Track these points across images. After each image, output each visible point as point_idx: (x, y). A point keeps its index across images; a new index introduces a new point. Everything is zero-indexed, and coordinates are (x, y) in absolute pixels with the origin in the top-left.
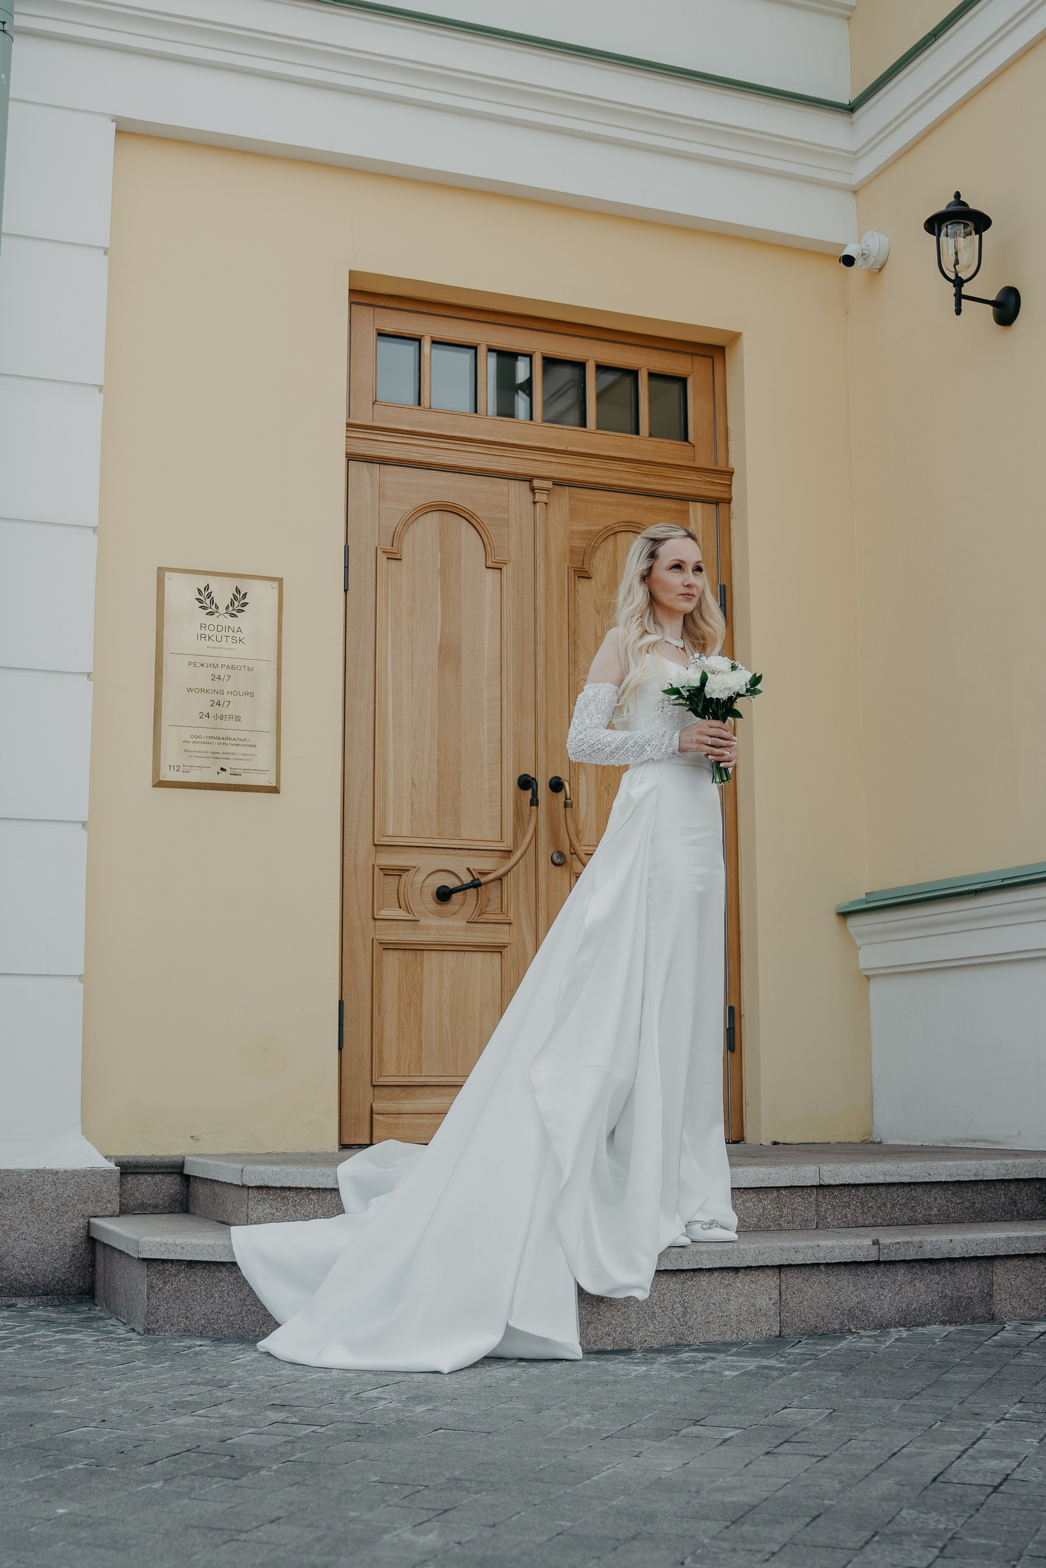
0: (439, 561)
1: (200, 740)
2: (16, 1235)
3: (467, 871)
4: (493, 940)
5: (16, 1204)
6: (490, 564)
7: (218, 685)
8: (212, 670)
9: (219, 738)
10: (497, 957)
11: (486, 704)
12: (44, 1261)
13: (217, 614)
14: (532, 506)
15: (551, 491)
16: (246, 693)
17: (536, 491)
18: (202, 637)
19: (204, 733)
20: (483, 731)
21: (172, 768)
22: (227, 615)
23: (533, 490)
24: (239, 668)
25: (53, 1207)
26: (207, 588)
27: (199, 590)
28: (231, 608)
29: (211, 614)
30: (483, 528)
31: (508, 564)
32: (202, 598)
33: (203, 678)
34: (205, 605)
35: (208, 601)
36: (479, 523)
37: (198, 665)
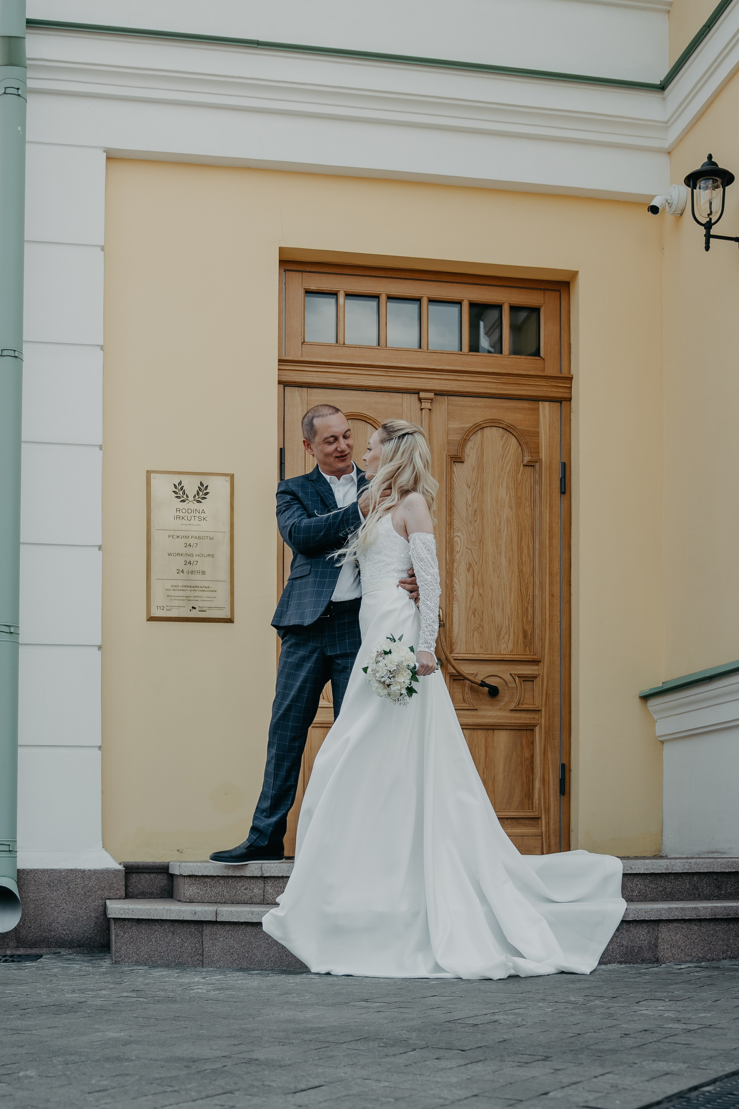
1: (178, 588)
2: (59, 910)
5: (58, 890)
7: (189, 550)
8: (184, 540)
9: (190, 587)
12: (77, 926)
13: (187, 501)
14: (420, 411)
15: (434, 400)
16: (209, 555)
17: (422, 400)
18: (177, 517)
19: (180, 583)
21: (159, 608)
22: (195, 502)
23: (420, 400)
24: (204, 538)
25: (82, 892)
26: (180, 483)
27: (175, 485)
28: (197, 497)
29: (184, 501)
32: (177, 491)
33: (179, 546)
34: (179, 495)
35: (181, 492)
37: (175, 537)
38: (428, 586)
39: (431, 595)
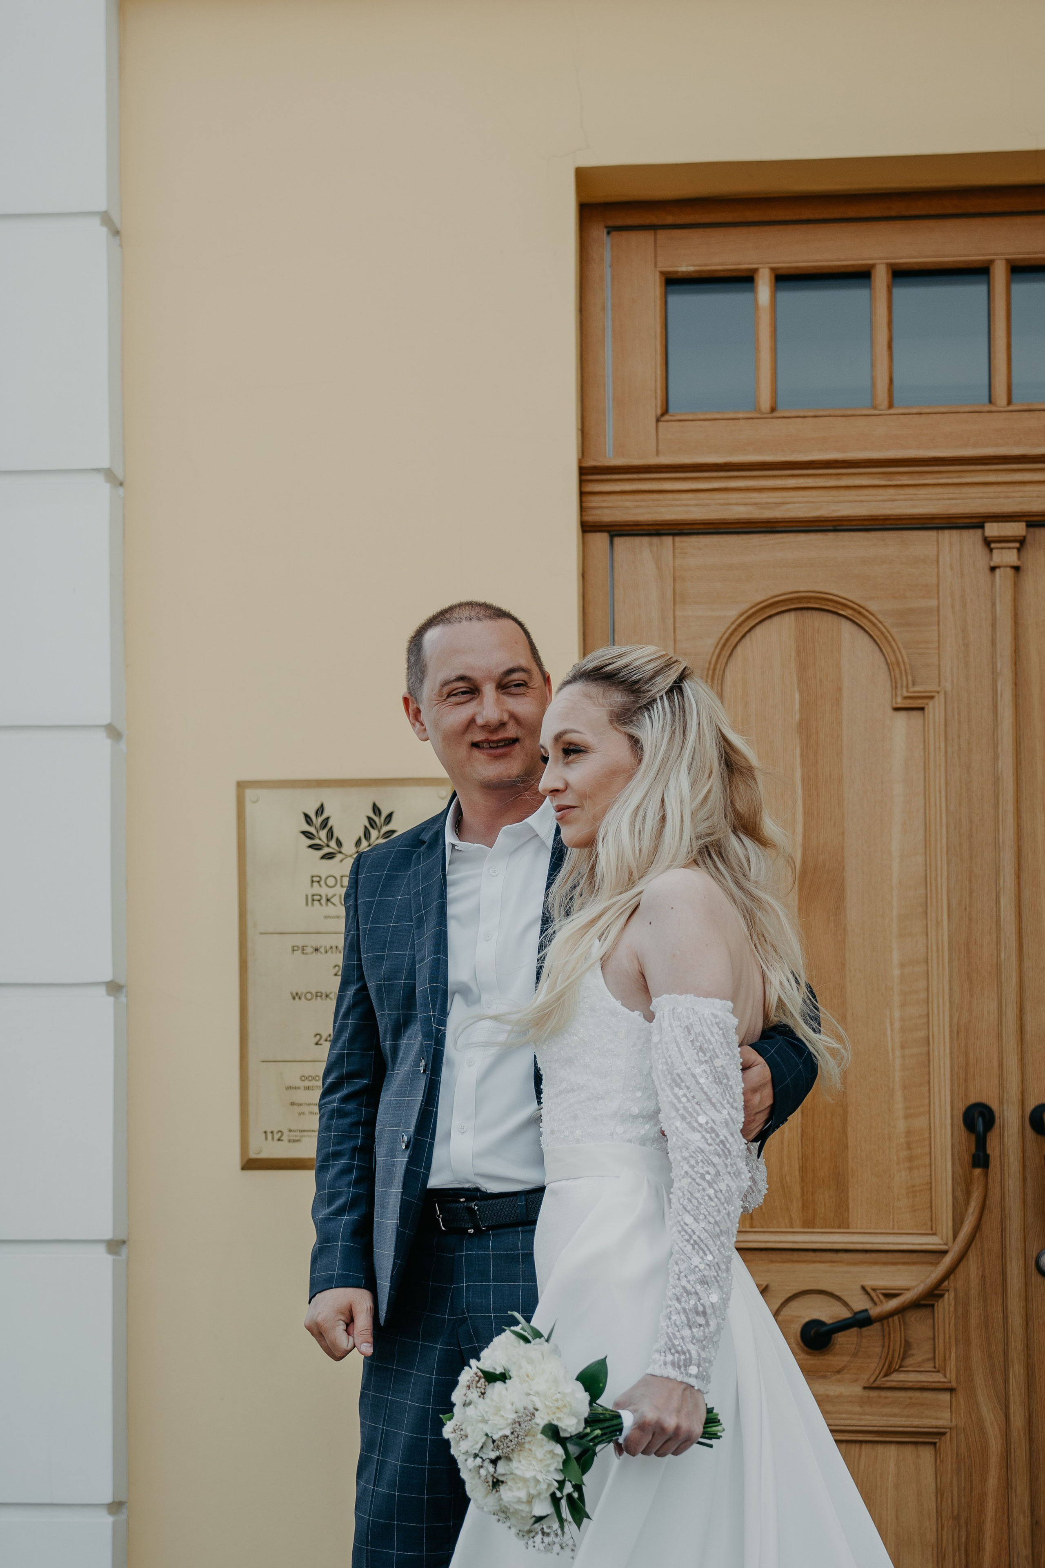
0: (797, 707)
3: (861, 1292)
4: (917, 1422)
6: (900, 702)
8: (333, 958)
10: (927, 1454)
13: (339, 857)
14: (985, 575)
15: (1029, 539)
17: (993, 545)
18: (315, 899)
20: (892, 1024)
21: (269, 1135)
23: (988, 543)
26: (320, 810)
27: (306, 816)
28: (365, 843)
29: (329, 856)
30: (882, 633)
31: (936, 698)
32: (312, 830)
33: (317, 974)
34: (317, 841)
35: (323, 834)
36: (874, 624)
37: (309, 950)
38: (692, 1167)
39: (698, 1195)
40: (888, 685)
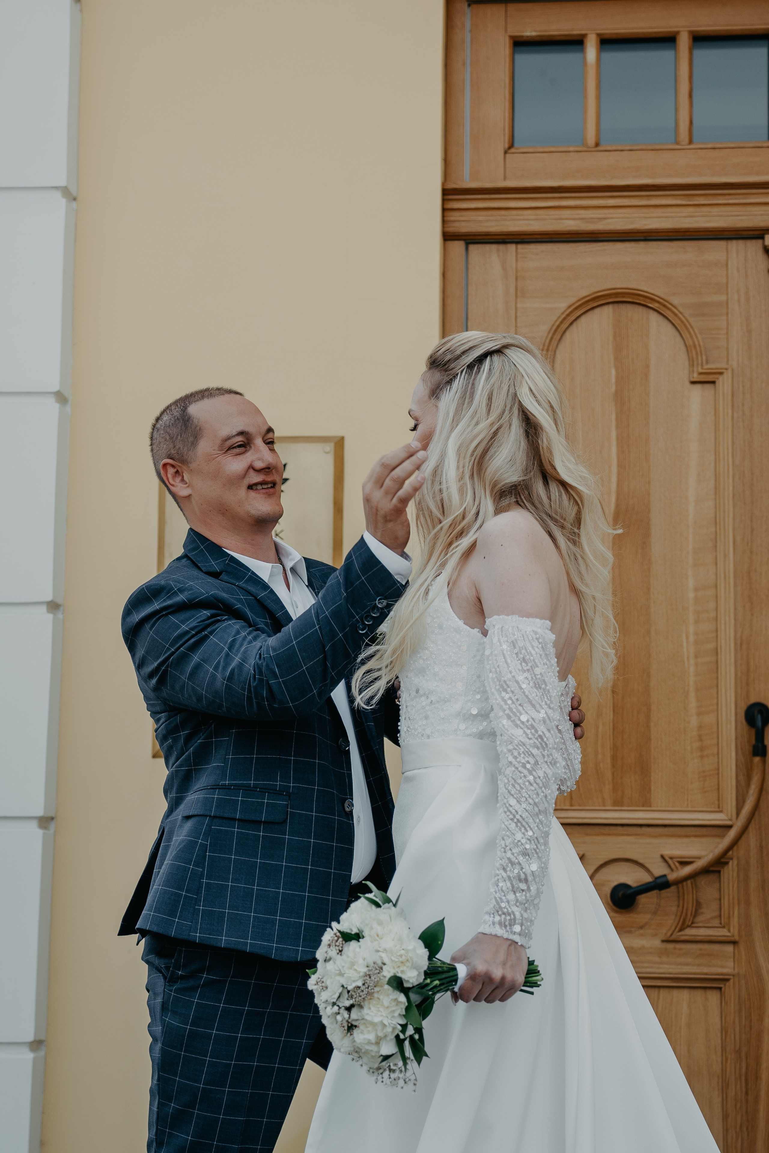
0: (614, 380)
3: (660, 860)
4: (706, 970)
6: (696, 377)
10: (713, 997)
11: (691, 595)
20: (687, 638)
30: (683, 322)
31: (725, 374)
36: (677, 316)
40: (687, 364)
